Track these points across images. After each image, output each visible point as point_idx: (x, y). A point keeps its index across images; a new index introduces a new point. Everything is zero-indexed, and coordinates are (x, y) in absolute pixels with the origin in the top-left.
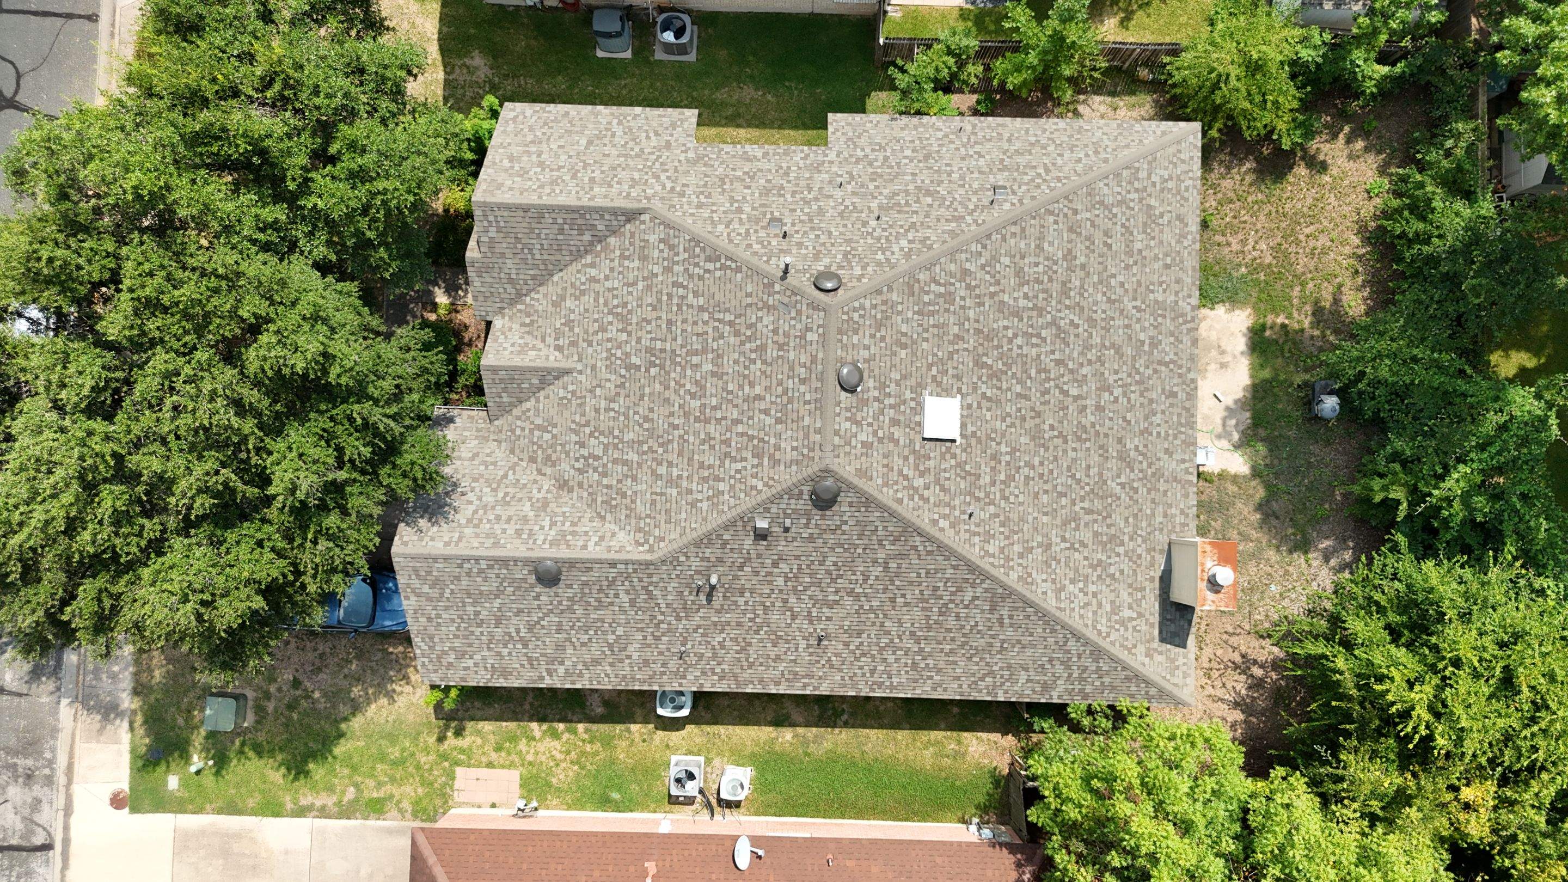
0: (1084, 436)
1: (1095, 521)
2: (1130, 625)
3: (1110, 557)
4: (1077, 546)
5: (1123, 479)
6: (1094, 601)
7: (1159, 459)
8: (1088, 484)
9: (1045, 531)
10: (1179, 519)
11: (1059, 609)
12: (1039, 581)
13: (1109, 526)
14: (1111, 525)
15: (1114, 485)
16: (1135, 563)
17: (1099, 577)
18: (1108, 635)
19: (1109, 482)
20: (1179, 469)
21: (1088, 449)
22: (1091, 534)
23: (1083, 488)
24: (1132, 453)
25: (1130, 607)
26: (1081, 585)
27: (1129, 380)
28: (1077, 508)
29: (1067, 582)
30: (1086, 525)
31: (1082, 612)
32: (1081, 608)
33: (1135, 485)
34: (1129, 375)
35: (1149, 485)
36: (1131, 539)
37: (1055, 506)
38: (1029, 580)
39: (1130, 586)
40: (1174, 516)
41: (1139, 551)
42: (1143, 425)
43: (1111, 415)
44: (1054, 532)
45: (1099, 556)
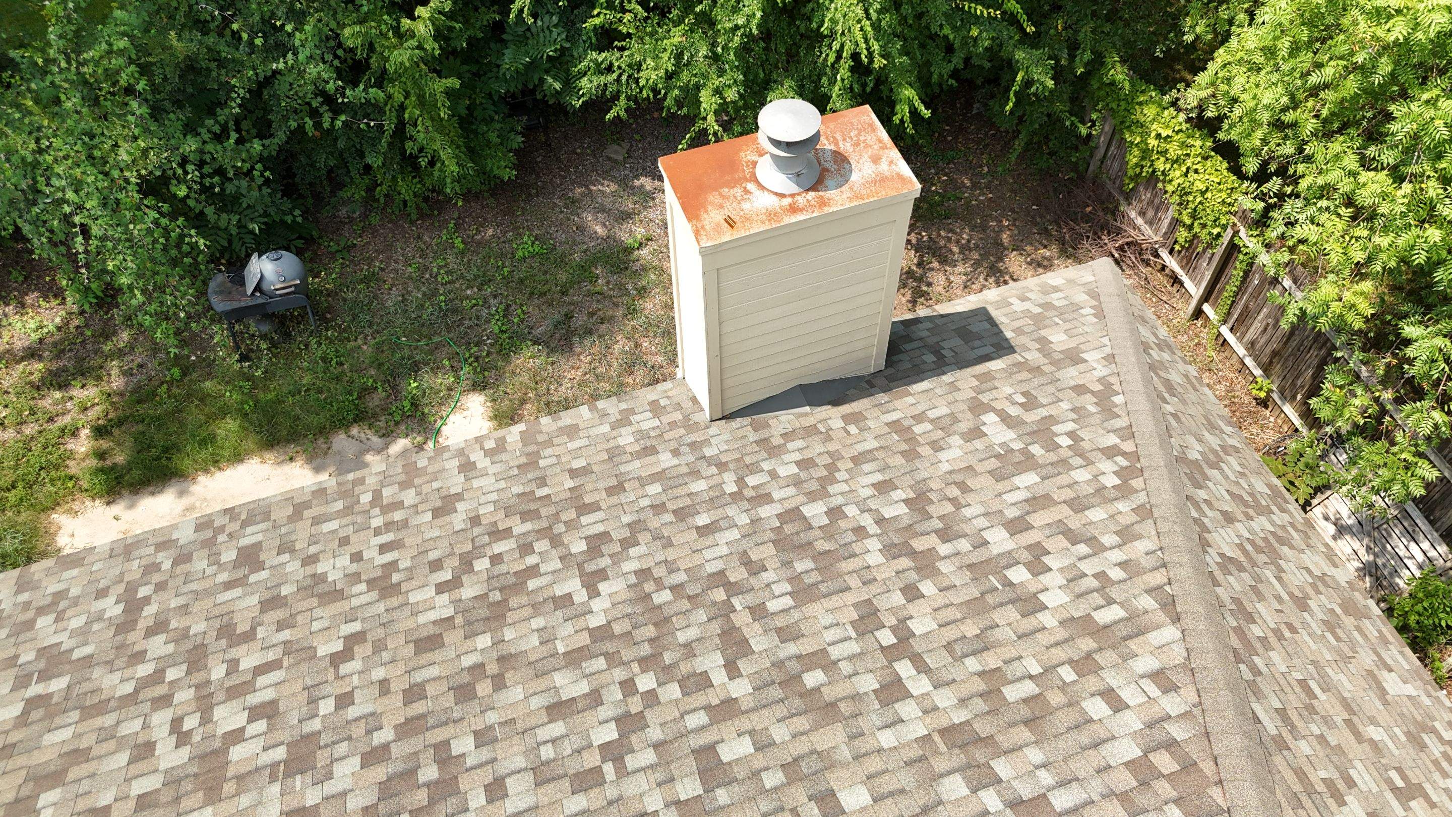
0: (429, 773)
1: (758, 612)
2: (1031, 417)
3: (860, 531)
4: (887, 638)
5: (573, 585)
6: (1039, 519)
7: (475, 520)
8: (628, 687)
9: (906, 779)
10: (646, 422)
11: (1169, 605)
12: (1132, 721)
13: (755, 568)
14: (747, 562)
15: (597, 605)
16: (832, 468)
17: (945, 535)
18: (1111, 452)
19: (596, 621)
20: (492, 470)
21: (483, 738)
22: (814, 609)
23: (651, 698)
24: (468, 591)
25: (976, 433)
26: (1018, 575)
27: (185, 695)
28: (740, 689)
29: (1047, 619)
30: (787, 634)
31: (1109, 539)
32: (1098, 548)
33: (579, 547)
34: (165, 701)
35: (571, 514)
36: (764, 498)
37: (772, 779)
38: (1164, 762)
39: (911, 455)
40: (641, 435)
41: (787, 470)
42: (361, 595)
43: (326, 707)
44: (887, 739)
45: (875, 558)
